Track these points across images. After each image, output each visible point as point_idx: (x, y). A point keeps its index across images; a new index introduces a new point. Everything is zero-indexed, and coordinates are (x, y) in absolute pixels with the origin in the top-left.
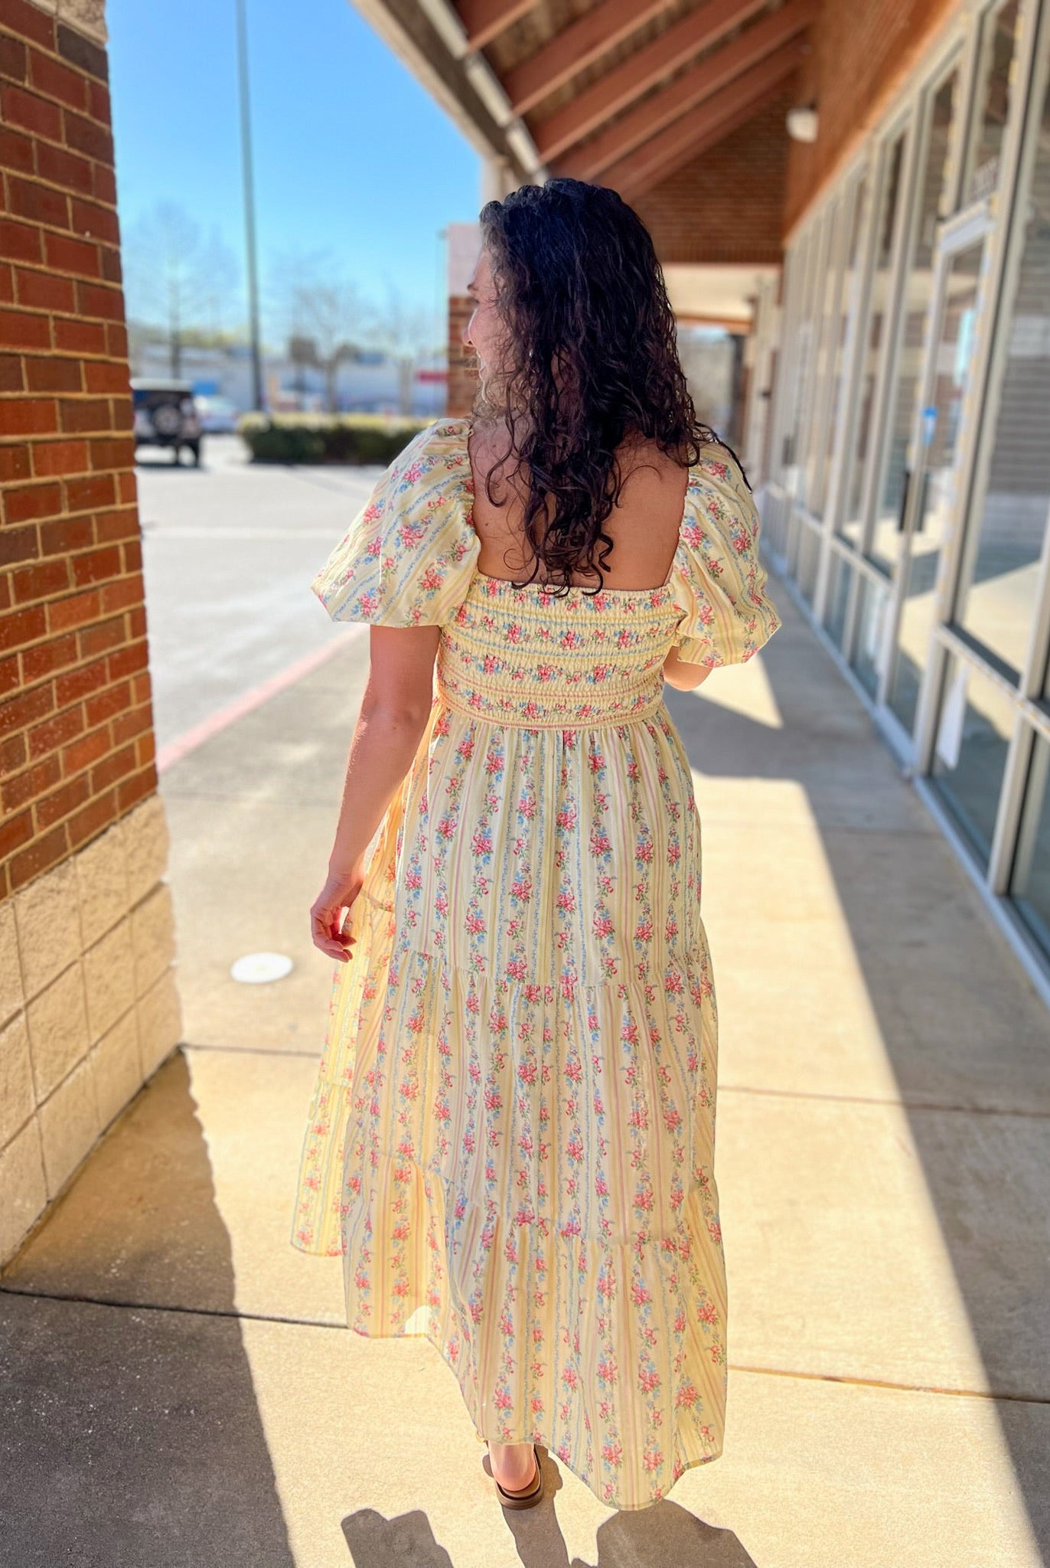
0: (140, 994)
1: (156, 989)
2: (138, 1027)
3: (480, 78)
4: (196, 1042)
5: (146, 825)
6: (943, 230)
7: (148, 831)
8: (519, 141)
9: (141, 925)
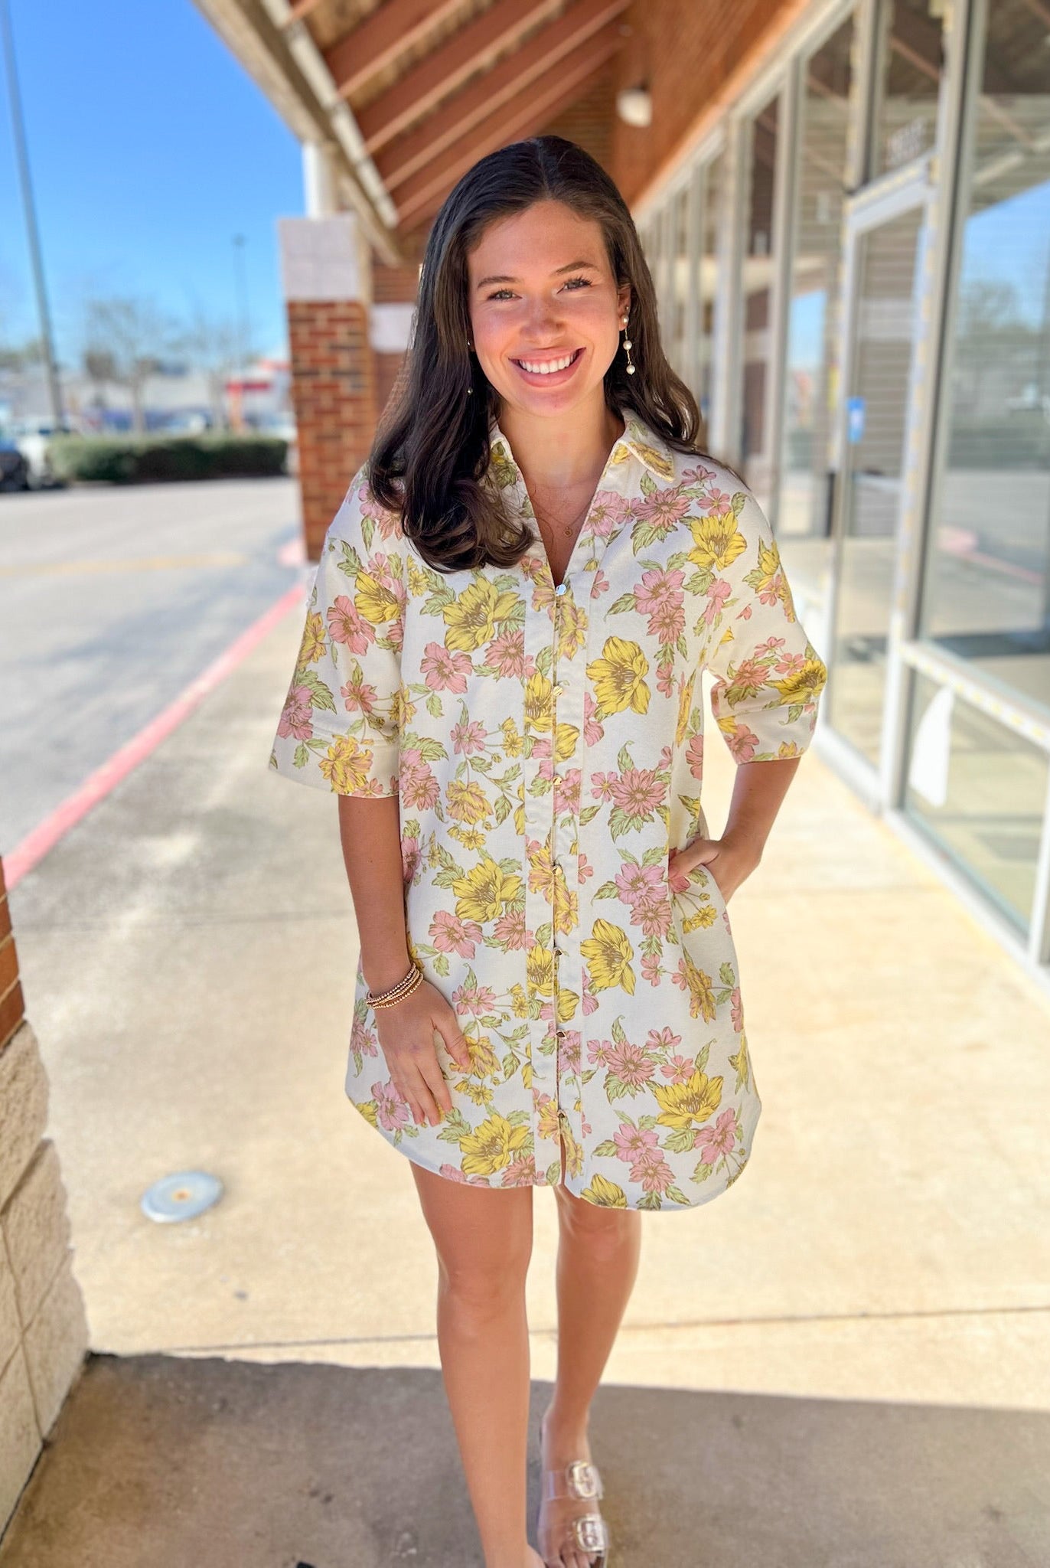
0: (26, 1322)
1: (49, 1301)
2: (29, 1370)
3: (304, 52)
4: (107, 1347)
5: (14, 1078)
6: (851, 204)
7: (20, 1085)
8: (345, 126)
9: (20, 1225)
